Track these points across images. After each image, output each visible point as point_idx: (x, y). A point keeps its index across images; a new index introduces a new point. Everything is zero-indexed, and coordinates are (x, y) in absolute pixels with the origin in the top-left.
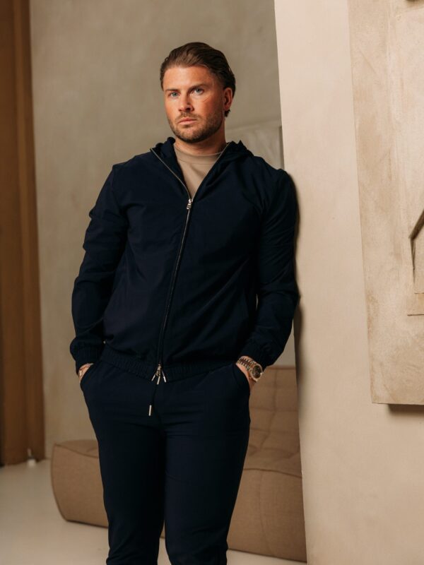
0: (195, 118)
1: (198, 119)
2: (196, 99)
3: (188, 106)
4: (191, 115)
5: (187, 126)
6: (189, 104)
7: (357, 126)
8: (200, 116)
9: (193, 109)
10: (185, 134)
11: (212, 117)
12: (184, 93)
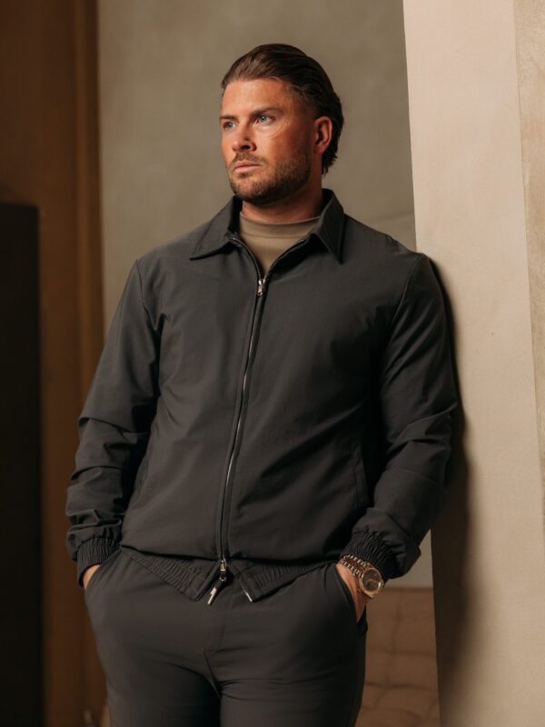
0: (257, 162)
1: (262, 163)
2: (262, 131)
3: (246, 143)
4: (250, 157)
5: (243, 175)
6: (247, 139)
7: (527, 181)
8: (264, 160)
9: (255, 148)
10: (241, 188)
11: (287, 161)
12: (243, 121)
